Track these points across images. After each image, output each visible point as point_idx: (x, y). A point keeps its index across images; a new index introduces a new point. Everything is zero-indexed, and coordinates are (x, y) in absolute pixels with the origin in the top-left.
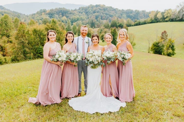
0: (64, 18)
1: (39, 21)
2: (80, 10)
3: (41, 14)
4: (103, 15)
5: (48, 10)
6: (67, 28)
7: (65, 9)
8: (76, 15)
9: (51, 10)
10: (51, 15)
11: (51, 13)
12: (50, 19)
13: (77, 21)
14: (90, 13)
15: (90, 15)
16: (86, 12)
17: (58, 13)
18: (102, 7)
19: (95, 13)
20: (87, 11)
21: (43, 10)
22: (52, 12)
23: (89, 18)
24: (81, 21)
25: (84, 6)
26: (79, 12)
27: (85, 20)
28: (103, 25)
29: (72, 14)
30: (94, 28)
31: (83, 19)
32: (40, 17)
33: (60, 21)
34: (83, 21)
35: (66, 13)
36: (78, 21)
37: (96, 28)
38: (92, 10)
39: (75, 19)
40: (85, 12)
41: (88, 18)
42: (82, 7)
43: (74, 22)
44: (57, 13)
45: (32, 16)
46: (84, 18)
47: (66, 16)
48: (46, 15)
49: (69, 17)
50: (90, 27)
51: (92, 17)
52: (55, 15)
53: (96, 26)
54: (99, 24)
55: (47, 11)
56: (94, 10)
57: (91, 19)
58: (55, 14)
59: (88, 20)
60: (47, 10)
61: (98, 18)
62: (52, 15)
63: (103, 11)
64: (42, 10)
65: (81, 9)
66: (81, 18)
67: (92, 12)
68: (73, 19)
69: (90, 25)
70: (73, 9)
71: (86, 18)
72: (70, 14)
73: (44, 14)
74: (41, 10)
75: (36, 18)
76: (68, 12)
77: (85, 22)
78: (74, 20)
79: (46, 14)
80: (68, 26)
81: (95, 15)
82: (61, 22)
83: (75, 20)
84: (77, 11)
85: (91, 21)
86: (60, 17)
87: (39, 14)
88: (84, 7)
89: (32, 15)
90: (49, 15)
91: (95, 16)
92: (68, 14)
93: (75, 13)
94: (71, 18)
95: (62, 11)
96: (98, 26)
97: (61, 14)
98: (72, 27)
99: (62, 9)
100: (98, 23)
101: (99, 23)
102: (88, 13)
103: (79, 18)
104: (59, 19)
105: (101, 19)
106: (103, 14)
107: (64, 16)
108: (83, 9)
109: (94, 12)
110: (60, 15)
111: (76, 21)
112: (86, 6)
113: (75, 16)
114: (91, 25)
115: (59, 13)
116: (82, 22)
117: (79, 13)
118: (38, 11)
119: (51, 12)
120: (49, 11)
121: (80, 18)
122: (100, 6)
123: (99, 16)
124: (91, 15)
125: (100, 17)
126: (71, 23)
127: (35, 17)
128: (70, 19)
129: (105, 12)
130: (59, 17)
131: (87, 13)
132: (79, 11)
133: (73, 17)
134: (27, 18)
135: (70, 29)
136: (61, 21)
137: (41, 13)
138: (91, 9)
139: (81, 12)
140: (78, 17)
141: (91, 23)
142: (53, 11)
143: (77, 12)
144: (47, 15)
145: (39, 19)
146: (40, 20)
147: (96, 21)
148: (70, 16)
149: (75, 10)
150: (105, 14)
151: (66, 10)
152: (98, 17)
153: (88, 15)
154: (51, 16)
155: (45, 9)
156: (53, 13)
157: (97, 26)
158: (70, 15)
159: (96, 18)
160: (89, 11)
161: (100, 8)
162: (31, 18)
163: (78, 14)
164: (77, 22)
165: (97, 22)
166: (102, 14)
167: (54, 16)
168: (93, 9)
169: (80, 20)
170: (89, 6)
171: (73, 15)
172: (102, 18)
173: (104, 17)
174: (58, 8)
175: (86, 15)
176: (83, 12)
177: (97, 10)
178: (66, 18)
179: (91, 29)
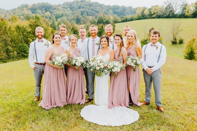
0: (48, 14)
1: (21, 17)
2: (64, 5)
3: (22, 9)
4: (89, 11)
5: (31, 5)
6: (51, 25)
7: (49, 3)
8: (60, 10)
9: (33, 5)
10: (33, 10)
11: (33, 8)
12: (33, 14)
13: (61, 17)
14: (75, 8)
15: (75, 11)
17: (41, 9)
18: (88, 2)
19: (80, 9)
20: (72, 6)
21: (25, 4)
23: (75, 13)
24: (65, 17)
26: (64, 8)
27: (70, 16)
28: (89, 21)
30: (80, 24)
31: (68, 15)
32: (21, 12)
33: (43, 17)
34: (68, 16)
35: (49, 8)
36: (62, 17)
37: (82, 24)
38: (77, 6)
39: (59, 14)
40: (69, 8)
41: (72, 14)
42: (66, 2)
43: (59, 18)
44: (40, 8)
45: (13, 12)
46: (68, 14)
47: (49, 12)
48: (28, 10)
49: (53, 13)
50: (75, 24)
51: (77, 13)
52: (38, 10)
53: (82, 22)
55: (29, 6)
56: (79, 6)
57: (76, 15)
59: (73, 16)
61: (84, 14)
62: (34, 10)
63: (89, 6)
64: (23, 5)
65: (65, 5)
66: (66, 14)
67: (77, 7)
68: (57, 15)
70: (57, 5)
71: (71, 14)
73: (26, 9)
74: (22, 5)
75: (18, 13)
76: (52, 7)
77: (70, 18)
78: (58, 16)
80: (52, 22)
81: (80, 11)
82: (45, 18)
83: (59, 15)
84: (61, 6)
85: (76, 17)
86: (43, 13)
87: (20, 9)
88: (68, 2)
89: (13, 10)
91: (80, 12)
92: (52, 9)
94: (55, 13)
95: (46, 6)
96: (84, 22)
98: (56, 23)
99: (45, 4)
101: (85, 19)
102: (73, 9)
103: (63, 14)
104: (42, 15)
105: (87, 15)
107: (47, 12)
108: (67, 5)
109: (80, 8)
110: (43, 10)
113: (59, 12)
114: (76, 21)
115: (42, 8)
116: (67, 18)
117: (63, 8)
118: (19, 6)
119: (33, 7)
122: (85, 2)
123: (84, 12)
124: (76, 10)
125: (85, 13)
126: (55, 19)
127: (16, 12)
128: (54, 15)
129: (90, 7)
130: (42, 13)
131: (71, 8)
132: (64, 6)
133: (57, 12)
134: (7, 13)
135: (54, 25)
136: (45, 16)
137: (23, 8)
139: (65, 7)
140: (63, 12)
141: (76, 19)
142: (35, 6)
143: (61, 8)
144: (29, 10)
145: (21, 14)
146: (22, 16)
147: (81, 17)
148: (53, 11)
149: (59, 5)
150: (91, 9)
151: (49, 5)
153: (73, 11)
154: (34, 11)
155: (27, 4)
156: (35, 8)
157: (83, 22)
159: (81, 14)
160: (74, 7)
161: (85, 3)
162: (12, 13)
163: (63, 10)
164: (62, 19)
165: (83, 19)
166: (87, 10)
167: (37, 11)
168: (78, 4)
169: (64, 16)
170: (74, 1)
171: (57, 10)
172: (88, 14)
173: (90, 13)
174: (41, 3)
175: (71, 11)
176: (67, 7)
177: (82, 5)
178: (49, 14)
179: (76, 25)
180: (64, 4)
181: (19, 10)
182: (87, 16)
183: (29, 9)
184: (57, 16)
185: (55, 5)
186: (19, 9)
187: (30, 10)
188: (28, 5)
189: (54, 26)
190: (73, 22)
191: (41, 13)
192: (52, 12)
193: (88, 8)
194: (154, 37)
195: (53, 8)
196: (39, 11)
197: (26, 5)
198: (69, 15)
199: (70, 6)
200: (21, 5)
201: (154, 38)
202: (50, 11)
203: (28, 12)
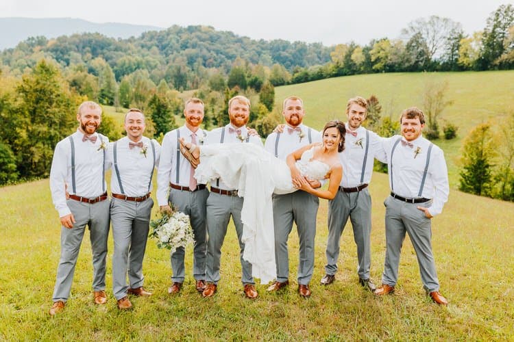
0: (98, 62)
1: (24, 70)
2: (144, 40)
3: (29, 49)
4: (208, 55)
5: (53, 39)
6: (102, 90)
7: (102, 35)
8: (133, 53)
9: (59, 39)
10: (59, 52)
11: (60, 48)
13: (135, 69)
14: (171, 47)
15: (172, 54)
16: (162, 46)
17: (80, 49)
18: (205, 33)
19: (186, 50)
20: (163, 43)
21: (38, 37)
22: (63, 44)
23: (171, 61)
24: (145, 71)
25: (155, 30)
26: (143, 47)
27: (160, 68)
28: (208, 81)
29: (121, 50)
30: (185, 89)
31: (153, 64)
32: (27, 57)
33: (82, 71)
34: (152, 69)
35: (102, 48)
36: (137, 70)
37: (191, 89)
38: (178, 41)
39: (129, 63)
40: (158, 46)
41: (165, 63)
42: (149, 32)
43: (128, 74)
44: (77, 47)
45: (5, 57)
46: (154, 62)
47: (103, 58)
48: (46, 54)
49: (114, 60)
50: (171, 88)
51: (177, 59)
52: (72, 52)
53: (189, 84)
54: (197, 78)
55: (48, 41)
56: (183, 41)
57: (174, 65)
58: (71, 49)
59: (167, 67)
60: (48, 38)
61: (195, 61)
62: (62, 53)
63: (209, 42)
64: (33, 38)
65: (147, 38)
66: (148, 62)
67: (177, 46)
68: (124, 64)
69: (173, 81)
70: (123, 38)
71: (161, 62)
72: (116, 50)
73: (40, 51)
74: (29, 39)
75: (16, 61)
76: (109, 45)
77: (159, 72)
78: (126, 68)
79: (45, 52)
80: (106, 83)
81: (187, 55)
82: (86, 72)
83: (129, 67)
84: (135, 43)
85: (176, 71)
86: (86, 60)
87: (24, 51)
88: (156, 32)
89: (5, 53)
90: (54, 53)
91: (185, 58)
92: (109, 51)
93: (129, 49)
94: (120, 61)
95: (94, 42)
96: (195, 85)
97: (88, 51)
98: (117, 87)
99: (91, 38)
100: (195, 77)
101: (198, 74)
102: (167, 49)
103: (142, 62)
104: (83, 64)
105: (204, 65)
106: (209, 51)
107: (97, 57)
108: (152, 38)
109: (184, 47)
110: (85, 53)
111: (132, 71)
112: (162, 30)
113: (129, 57)
114: (175, 82)
115: (84, 48)
116: (149, 72)
117: (140, 48)
118: (23, 41)
119: (59, 44)
120: (54, 41)
121: (144, 61)
122: (200, 31)
123: (197, 57)
124: (175, 53)
125: (200, 60)
126: (113, 75)
127: (13, 59)
128: (112, 65)
129: (213, 45)
130: (82, 58)
131: (163, 48)
132: (142, 42)
133: (125, 58)
135: (112, 91)
136: (86, 68)
137: (31, 47)
138: (176, 37)
139: (146, 46)
140: (139, 58)
141: (175, 76)
142: (65, 42)
143: (135, 46)
144: (49, 52)
145: (26, 64)
146: (27, 68)
147: (189, 71)
148: (114, 56)
149: (131, 40)
150: (214, 50)
151: (103, 39)
152: (194, 58)
153: (167, 55)
154: (61, 55)
155: (42, 37)
156: (65, 47)
157: (193, 83)
158: (116, 52)
159: (189, 63)
160: (171, 44)
161: (198, 33)
163: (139, 52)
164: (136, 74)
165: (192, 74)
166: (205, 51)
167: (69, 55)
168: (180, 37)
169: (143, 69)
170: (169, 29)
171: (124, 54)
172: (207, 63)
173: (211, 60)
174: (81, 34)
175: (162, 54)
176: (152, 45)
177: (191, 40)
178: (103, 62)
179: (174, 91)
180: (143, 37)
181: (21, 52)
182: (203, 67)
183: (48, 50)
184: (124, 67)
185: (119, 38)
186: (21, 50)
187: (52, 52)
188: (45, 38)
189: (110, 95)
190: (164, 84)
191: (81, 60)
192: (111, 58)
193: (208, 46)
194: (410, 124)
195: (112, 47)
196: (75, 55)
197: (40, 39)
198: (156, 66)
199: (160, 41)
200: (26, 39)
201: (410, 127)
202: (106, 55)
203: (46, 57)
